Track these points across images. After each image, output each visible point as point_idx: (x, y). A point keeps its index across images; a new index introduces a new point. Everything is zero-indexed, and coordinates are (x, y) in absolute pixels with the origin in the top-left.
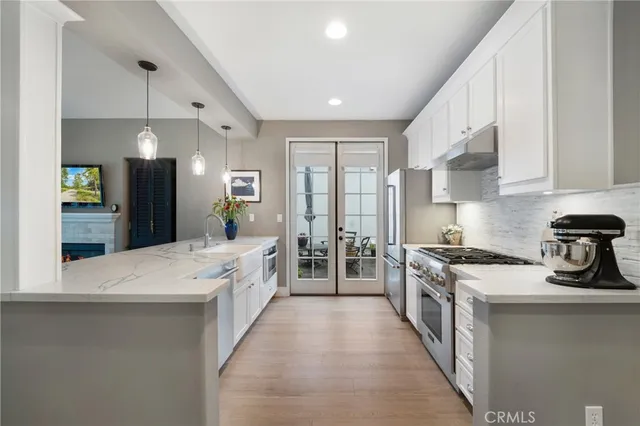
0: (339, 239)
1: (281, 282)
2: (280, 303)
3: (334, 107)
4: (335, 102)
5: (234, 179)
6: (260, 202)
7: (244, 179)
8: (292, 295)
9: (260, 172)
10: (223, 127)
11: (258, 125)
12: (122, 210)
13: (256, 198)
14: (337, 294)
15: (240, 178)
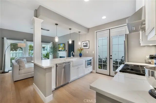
0: (110, 59)
1: (94, 69)
2: (92, 74)
3: (104, 19)
4: (104, 17)
5: (84, 43)
6: (89, 48)
7: (86, 43)
8: (96, 73)
9: (89, 41)
10: (79, 32)
11: (88, 29)
12: (67, 51)
13: (88, 47)
14: (110, 75)
15: (85, 43)
